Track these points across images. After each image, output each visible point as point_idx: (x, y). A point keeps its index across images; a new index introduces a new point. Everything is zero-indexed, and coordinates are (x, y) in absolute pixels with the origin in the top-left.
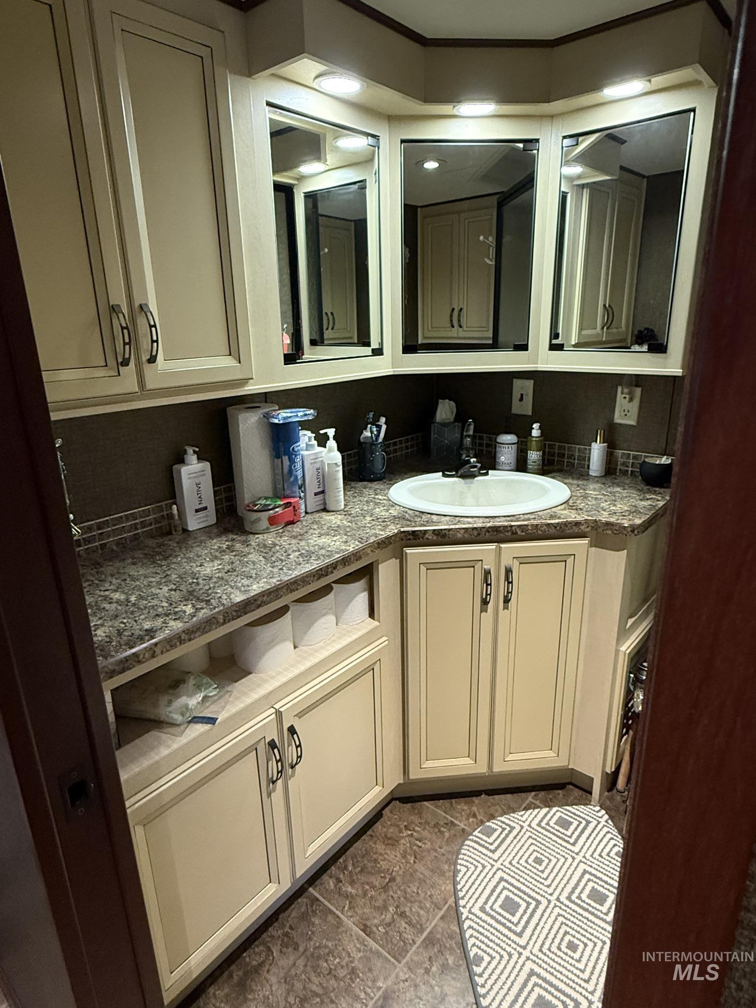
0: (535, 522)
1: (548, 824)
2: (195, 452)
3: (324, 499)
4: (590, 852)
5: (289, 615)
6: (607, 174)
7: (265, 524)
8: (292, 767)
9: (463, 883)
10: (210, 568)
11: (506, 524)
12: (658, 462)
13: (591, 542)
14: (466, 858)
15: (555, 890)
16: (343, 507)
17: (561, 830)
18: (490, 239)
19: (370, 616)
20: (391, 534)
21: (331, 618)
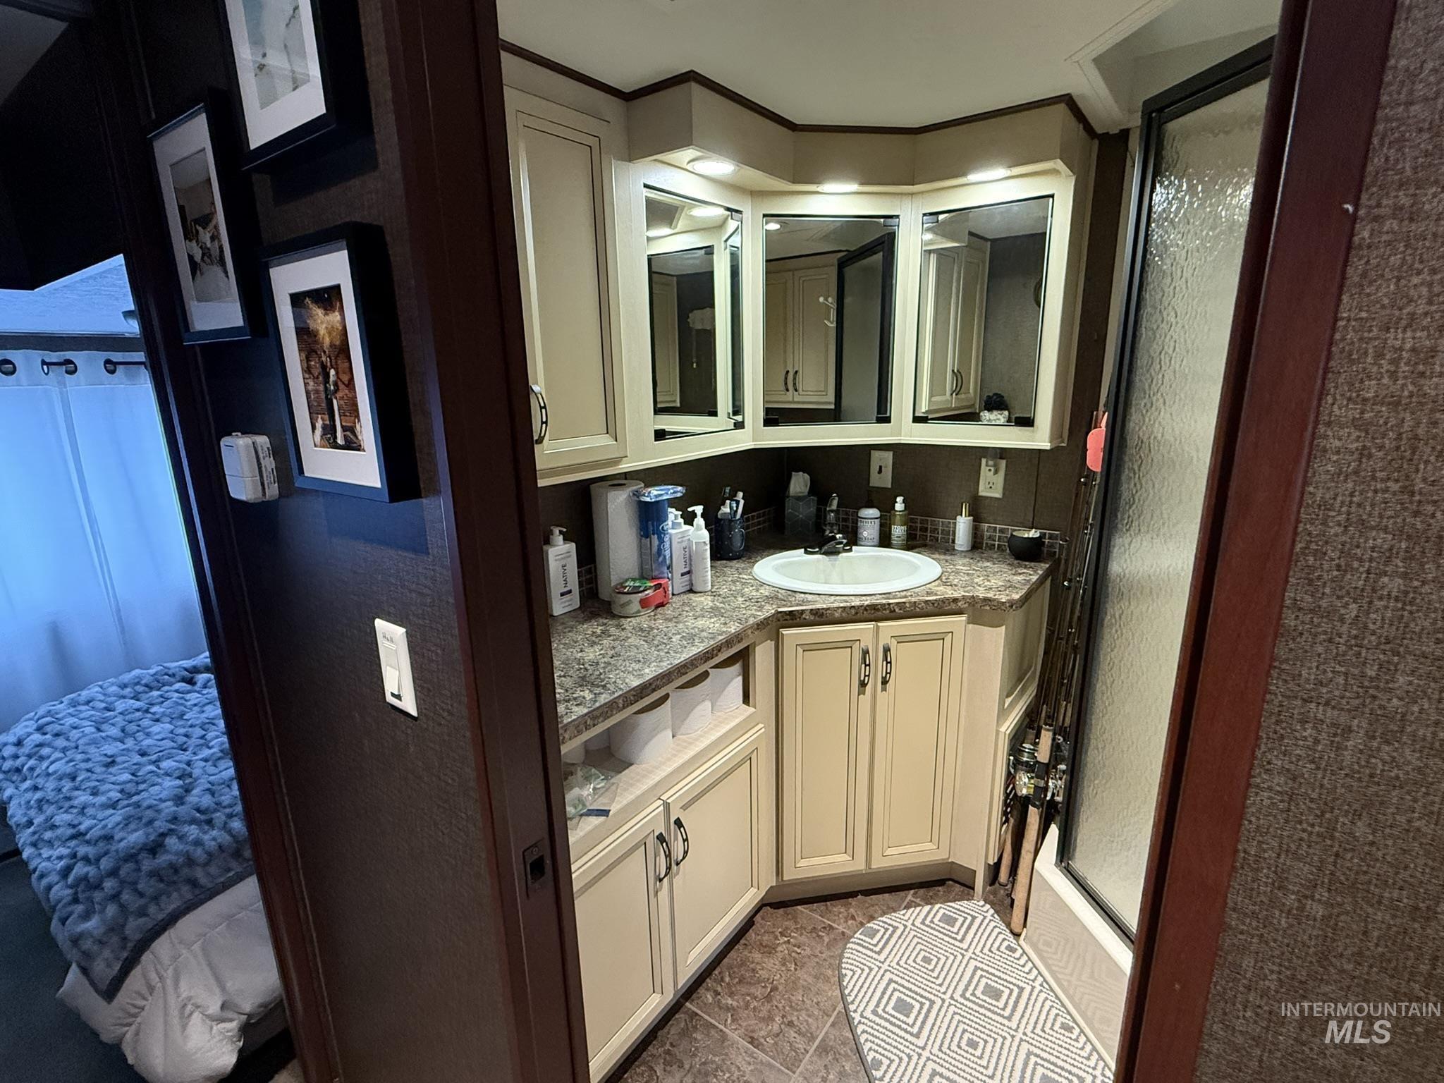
0: (913, 600)
1: (932, 922)
2: (561, 532)
3: (691, 580)
4: (979, 948)
5: (669, 701)
6: (954, 240)
7: (636, 606)
8: (678, 864)
9: (850, 987)
10: (591, 654)
11: (884, 601)
12: (1026, 536)
13: (968, 617)
14: (850, 961)
15: (948, 988)
16: (710, 588)
17: (946, 927)
18: (830, 300)
19: (744, 702)
20: (768, 614)
21: (708, 704)
